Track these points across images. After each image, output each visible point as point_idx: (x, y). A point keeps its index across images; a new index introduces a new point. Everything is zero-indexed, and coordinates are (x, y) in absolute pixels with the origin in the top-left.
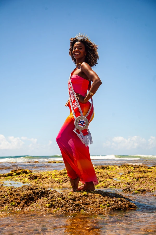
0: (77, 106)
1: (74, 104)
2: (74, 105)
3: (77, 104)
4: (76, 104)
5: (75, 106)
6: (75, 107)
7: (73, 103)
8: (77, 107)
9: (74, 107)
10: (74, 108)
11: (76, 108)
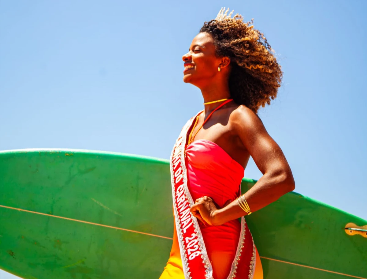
0: (198, 250)
1: (190, 241)
2: (188, 246)
3: (197, 244)
4: (196, 241)
5: (192, 248)
6: (192, 252)
7: (187, 239)
8: (198, 253)
9: (189, 253)
10: (190, 258)
11: (194, 255)
